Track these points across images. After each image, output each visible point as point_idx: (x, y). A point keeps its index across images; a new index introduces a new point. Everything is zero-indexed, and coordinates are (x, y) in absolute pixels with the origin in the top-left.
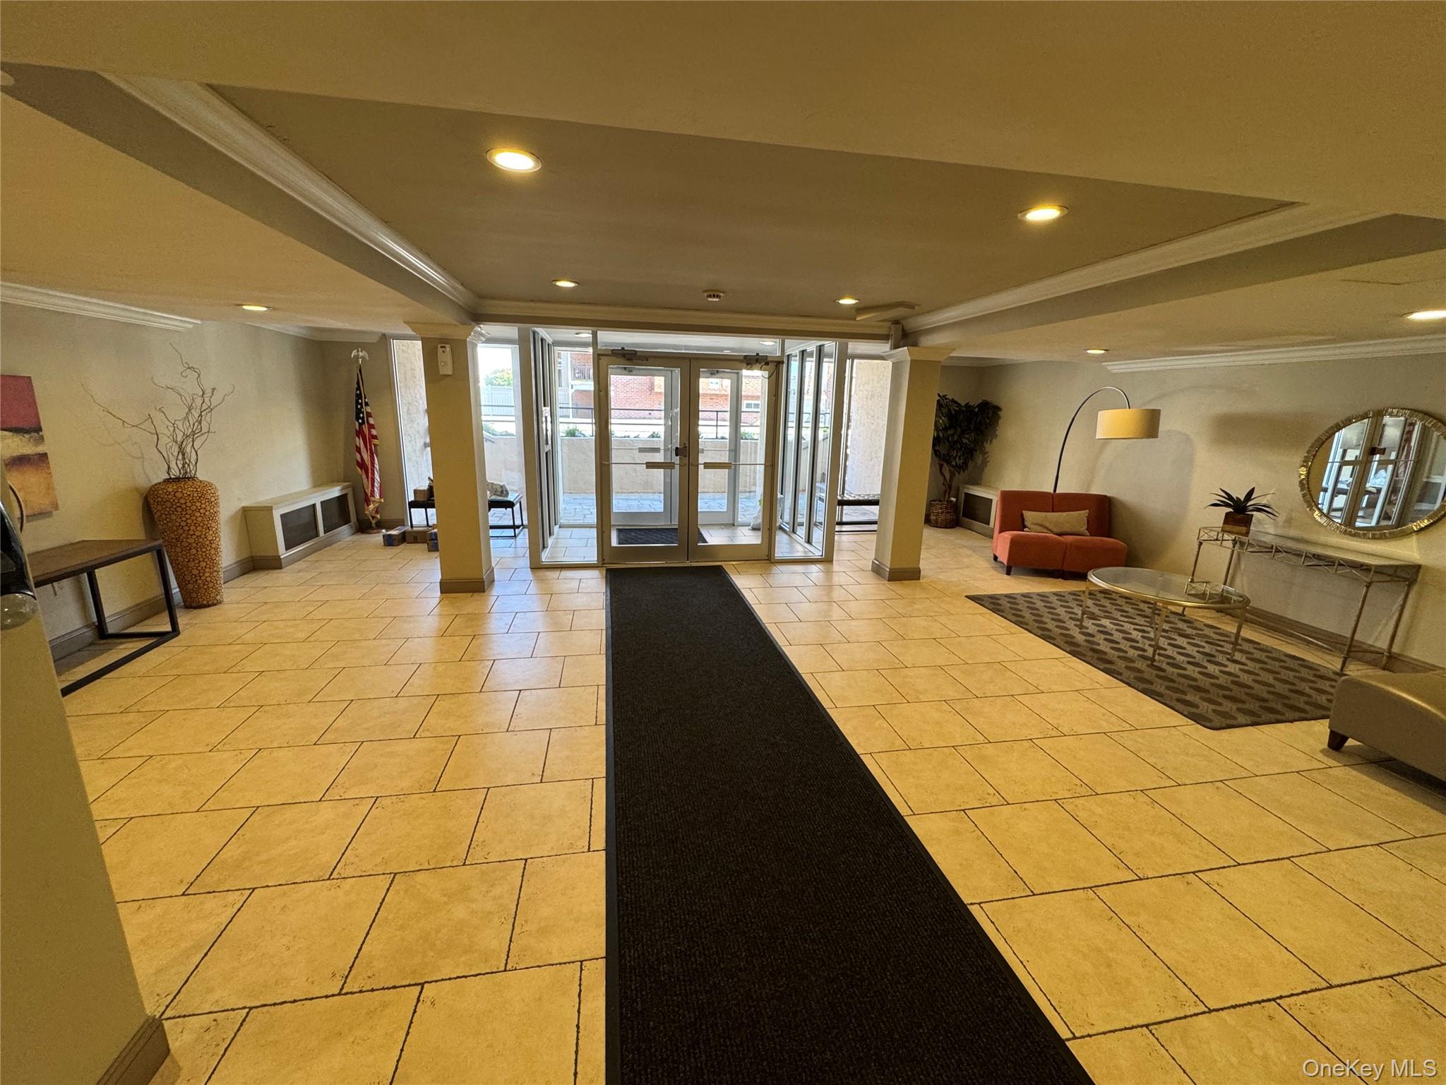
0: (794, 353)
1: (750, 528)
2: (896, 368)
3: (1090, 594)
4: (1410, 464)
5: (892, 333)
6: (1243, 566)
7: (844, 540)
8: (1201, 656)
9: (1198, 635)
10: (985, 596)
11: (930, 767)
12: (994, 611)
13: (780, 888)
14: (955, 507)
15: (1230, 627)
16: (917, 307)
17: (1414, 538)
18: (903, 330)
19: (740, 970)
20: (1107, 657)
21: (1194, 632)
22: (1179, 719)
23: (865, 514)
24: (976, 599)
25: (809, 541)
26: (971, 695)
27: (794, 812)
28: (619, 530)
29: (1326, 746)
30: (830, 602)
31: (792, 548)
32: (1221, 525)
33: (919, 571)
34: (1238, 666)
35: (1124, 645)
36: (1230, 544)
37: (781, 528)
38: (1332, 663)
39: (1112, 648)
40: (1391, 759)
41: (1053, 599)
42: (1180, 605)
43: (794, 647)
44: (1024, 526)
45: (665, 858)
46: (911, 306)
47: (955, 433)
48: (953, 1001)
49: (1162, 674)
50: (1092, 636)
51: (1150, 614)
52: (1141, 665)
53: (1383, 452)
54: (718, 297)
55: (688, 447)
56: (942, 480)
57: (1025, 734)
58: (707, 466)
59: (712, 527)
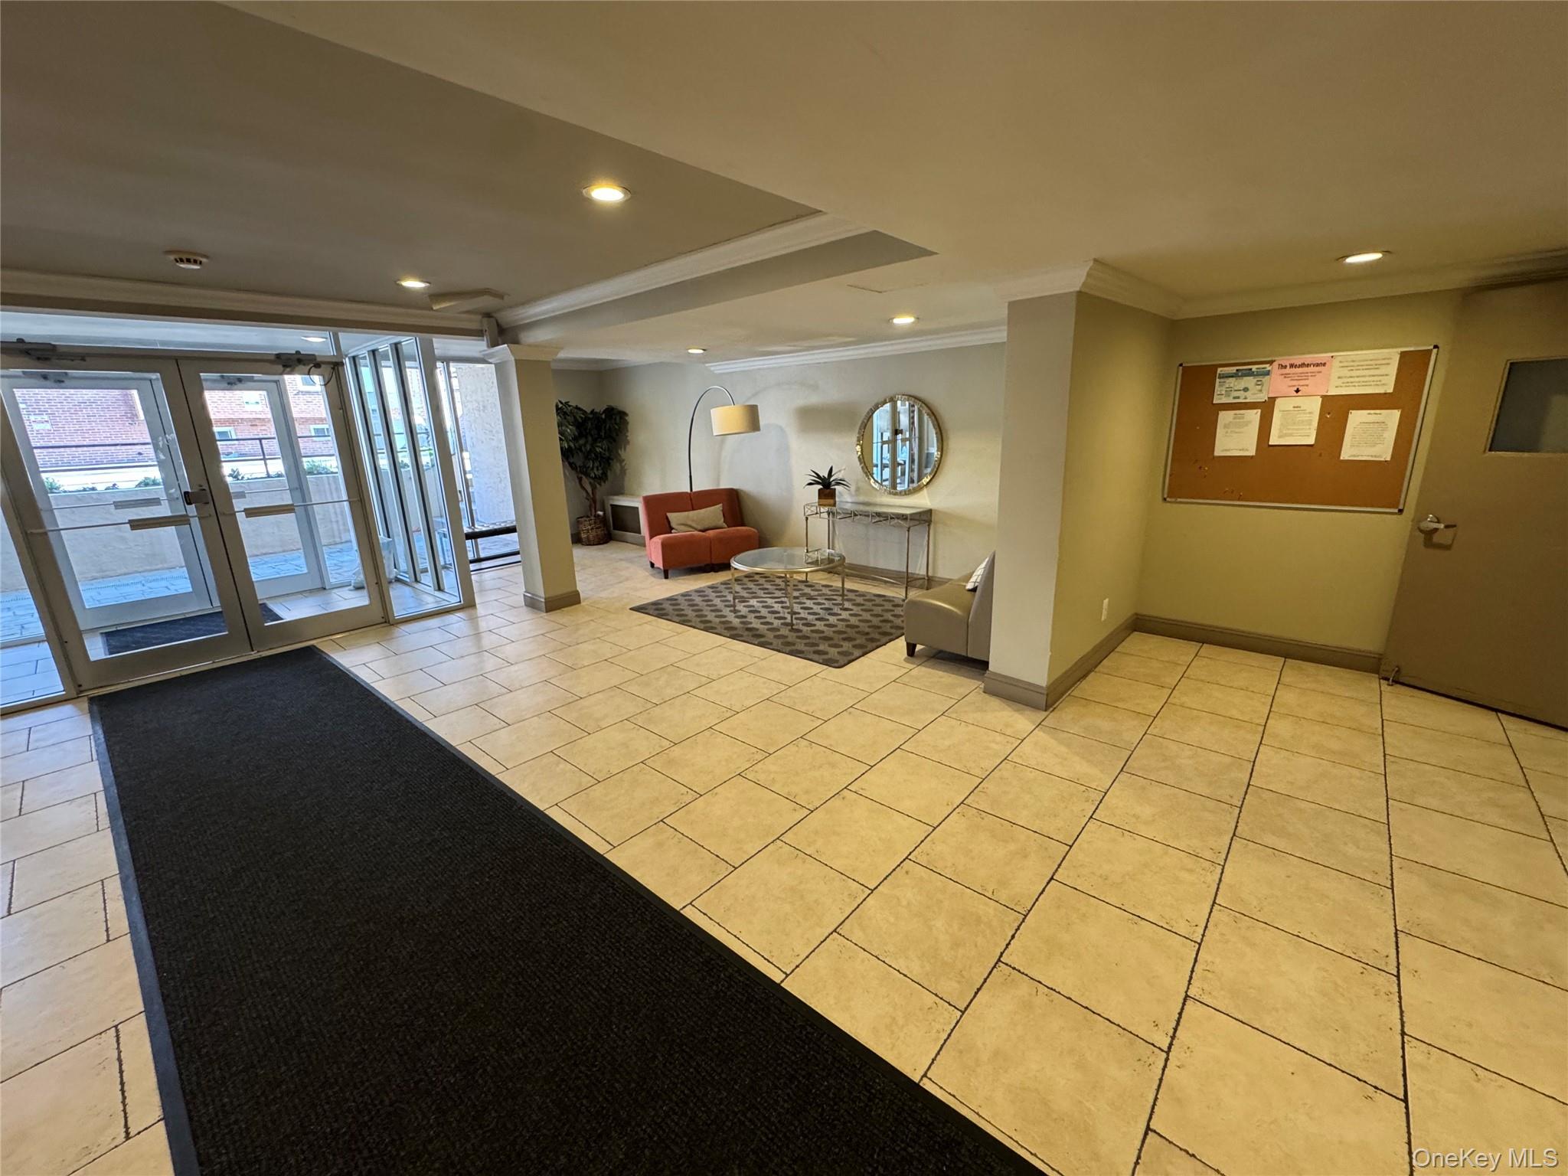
0: (358, 353)
1: (351, 587)
2: (500, 369)
3: (737, 580)
4: (917, 440)
5: (485, 327)
6: (837, 532)
7: (485, 579)
8: (824, 612)
9: (819, 595)
10: (648, 604)
11: (623, 791)
12: (660, 616)
13: (470, 1009)
14: (603, 520)
15: (838, 583)
16: (506, 297)
17: (925, 490)
18: (497, 322)
19: (431, 1141)
20: (758, 633)
21: (816, 593)
22: (816, 668)
23: (507, 545)
24: (639, 609)
25: (440, 589)
26: (651, 706)
27: (474, 911)
28: (104, 634)
29: (906, 655)
30: (480, 652)
31: (420, 602)
32: (817, 500)
33: (578, 594)
34: (848, 613)
35: (770, 618)
36: (826, 515)
37: (398, 580)
38: (897, 593)
39: (762, 623)
40: (941, 651)
41: (709, 592)
42: (800, 573)
43: (440, 718)
44: (672, 529)
45: (283, 1068)
46: (501, 296)
47: (587, 442)
48: (683, 1012)
49: (800, 634)
50: (745, 617)
51: (783, 587)
52: (785, 631)
53: (901, 432)
54: (195, 262)
55: (207, 489)
56: (585, 494)
57: (705, 724)
58: (251, 513)
59: (287, 598)
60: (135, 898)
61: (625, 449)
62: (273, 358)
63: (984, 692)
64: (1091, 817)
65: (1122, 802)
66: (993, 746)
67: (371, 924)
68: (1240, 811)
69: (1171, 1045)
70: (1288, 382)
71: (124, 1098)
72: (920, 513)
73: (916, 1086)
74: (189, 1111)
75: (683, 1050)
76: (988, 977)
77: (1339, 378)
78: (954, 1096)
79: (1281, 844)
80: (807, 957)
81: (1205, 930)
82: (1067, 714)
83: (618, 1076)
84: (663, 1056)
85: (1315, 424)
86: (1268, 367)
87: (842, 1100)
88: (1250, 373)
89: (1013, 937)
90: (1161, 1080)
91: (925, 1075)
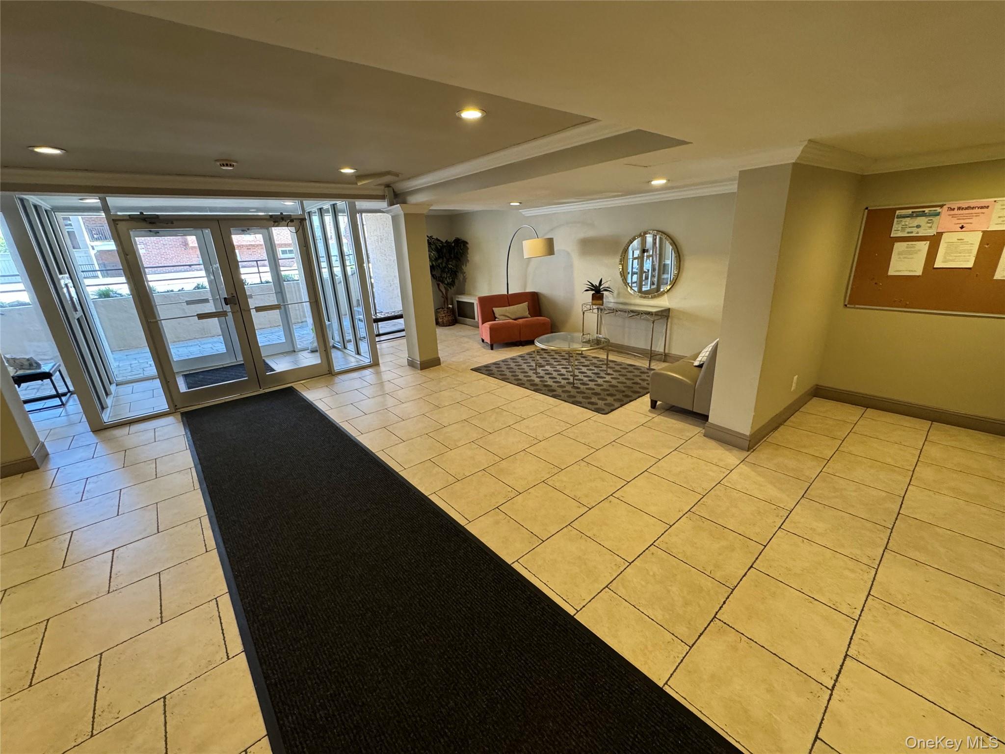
0: (313, 210)
1: (309, 351)
2: (395, 219)
3: (538, 352)
4: (658, 256)
5: (386, 194)
6: (603, 322)
7: (384, 347)
8: (594, 375)
9: (591, 364)
10: (482, 367)
11: (472, 487)
12: (489, 375)
13: (395, 610)
14: (453, 310)
15: (603, 356)
16: (400, 175)
17: (666, 295)
18: (394, 191)
19: (380, 682)
20: (551, 388)
21: (589, 362)
22: (589, 413)
23: (394, 325)
24: (476, 370)
25: (358, 353)
26: (487, 434)
27: (393, 553)
28: (186, 376)
29: (650, 408)
30: (384, 394)
31: (347, 362)
32: (591, 300)
33: (439, 359)
34: (610, 376)
35: (559, 378)
36: (596, 311)
37: (334, 347)
38: (643, 364)
39: (554, 382)
40: (674, 406)
41: (519, 359)
42: (579, 350)
43: (365, 435)
44: (496, 318)
45: (300, 632)
46: (397, 175)
47: (443, 261)
48: (516, 626)
49: (579, 390)
50: (543, 377)
51: (568, 358)
52: (569, 388)
53: (647, 251)
54: (231, 165)
55: (236, 296)
56: (441, 294)
57: (521, 447)
58: (258, 309)
59: (275, 357)
60: (217, 529)
61: (466, 266)
62: (268, 217)
63: (704, 436)
64: (780, 527)
65: (802, 518)
66: (710, 473)
67: (338, 555)
68: (891, 532)
69: (834, 686)
70: (955, 221)
71: (224, 638)
72: (662, 311)
73: (661, 690)
74: (256, 649)
75: (517, 649)
76: (707, 627)
77: (999, 217)
78: (685, 699)
79: (922, 559)
80: (590, 601)
81: (861, 612)
82: (762, 454)
83: (480, 659)
84: (505, 651)
85: (975, 252)
86: (939, 210)
87: (614, 691)
88: (923, 214)
89: (724, 603)
90: (827, 707)
91: (666, 683)
